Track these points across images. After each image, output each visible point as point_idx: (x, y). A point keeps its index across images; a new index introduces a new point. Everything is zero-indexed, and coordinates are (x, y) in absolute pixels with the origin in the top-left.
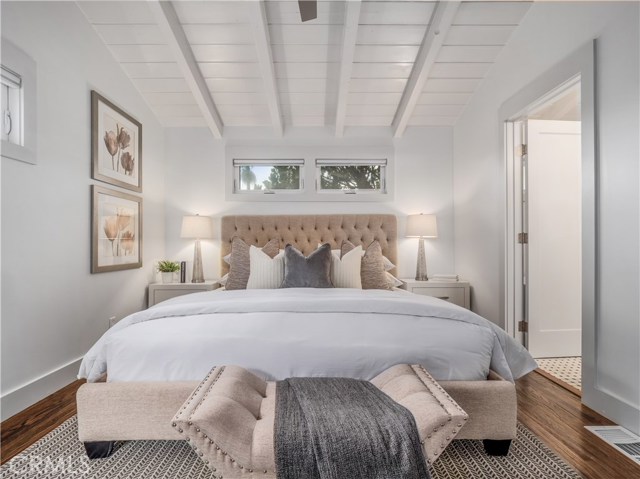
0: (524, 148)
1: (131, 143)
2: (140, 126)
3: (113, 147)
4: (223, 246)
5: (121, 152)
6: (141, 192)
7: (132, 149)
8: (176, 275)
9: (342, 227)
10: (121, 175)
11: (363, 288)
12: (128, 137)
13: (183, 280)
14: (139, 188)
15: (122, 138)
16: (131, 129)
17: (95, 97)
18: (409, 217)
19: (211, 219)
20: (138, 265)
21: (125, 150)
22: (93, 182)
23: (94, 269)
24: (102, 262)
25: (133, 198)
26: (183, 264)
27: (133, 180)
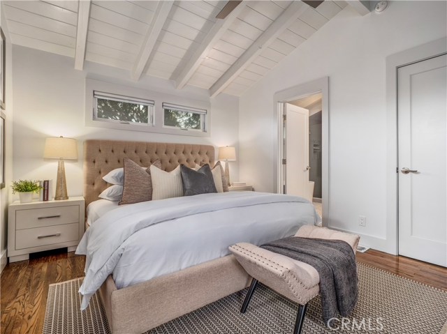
0: (285, 117)
4: (88, 166)
6: (5, 109)
13: (46, 198)
18: (220, 148)
19: (76, 140)
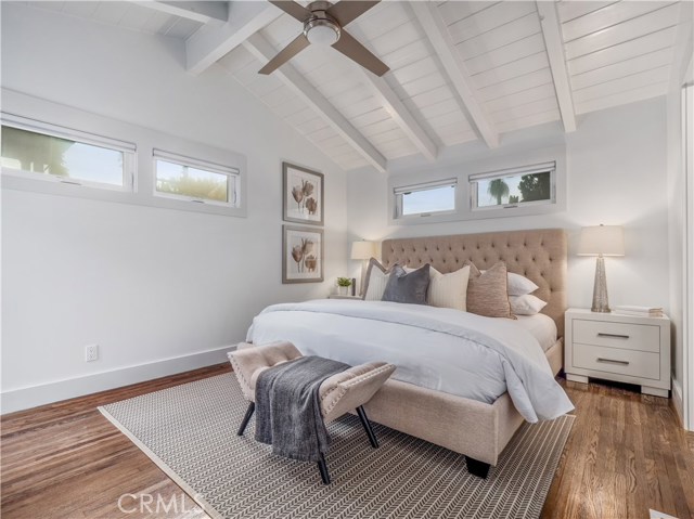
1: (314, 190)
2: (322, 176)
3: (299, 197)
5: (306, 198)
6: (323, 225)
7: (315, 195)
8: (350, 288)
9: (493, 246)
10: (306, 215)
11: (468, 310)
12: (312, 187)
13: (353, 293)
14: (322, 223)
15: (307, 189)
16: (314, 181)
17: (285, 166)
19: (374, 242)
20: (321, 280)
21: (310, 197)
22: (285, 223)
23: (285, 281)
24: (289, 276)
25: (316, 231)
26: (354, 280)
27: (317, 217)
